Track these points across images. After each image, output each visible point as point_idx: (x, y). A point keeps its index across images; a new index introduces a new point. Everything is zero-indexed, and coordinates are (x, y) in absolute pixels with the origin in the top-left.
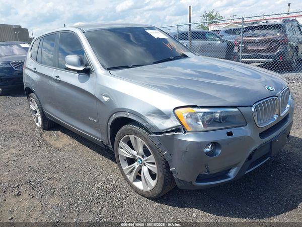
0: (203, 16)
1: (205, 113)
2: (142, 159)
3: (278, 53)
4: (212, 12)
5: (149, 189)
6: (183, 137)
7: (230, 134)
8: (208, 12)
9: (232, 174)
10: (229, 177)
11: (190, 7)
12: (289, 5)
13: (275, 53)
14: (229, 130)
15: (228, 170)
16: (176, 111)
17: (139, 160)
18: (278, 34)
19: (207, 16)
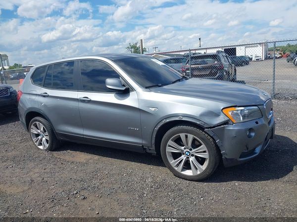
0: (128, 47)
1: (241, 110)
2: (190, 152)
3: (218, 76)
4: (136, 44)
5: (199, 173)
6: (231, 127)
7: (257, 123)
8: (132, 44)
9: (258, 150)
10: (256, 153)
11: (141, 40)
12: (200, 39)
13: (216, 77)
14: (256, 121)
15: (254, 149)
16: (223, 111)
17: (187, 153)
18: (216, 62)
19: (132, 48)
